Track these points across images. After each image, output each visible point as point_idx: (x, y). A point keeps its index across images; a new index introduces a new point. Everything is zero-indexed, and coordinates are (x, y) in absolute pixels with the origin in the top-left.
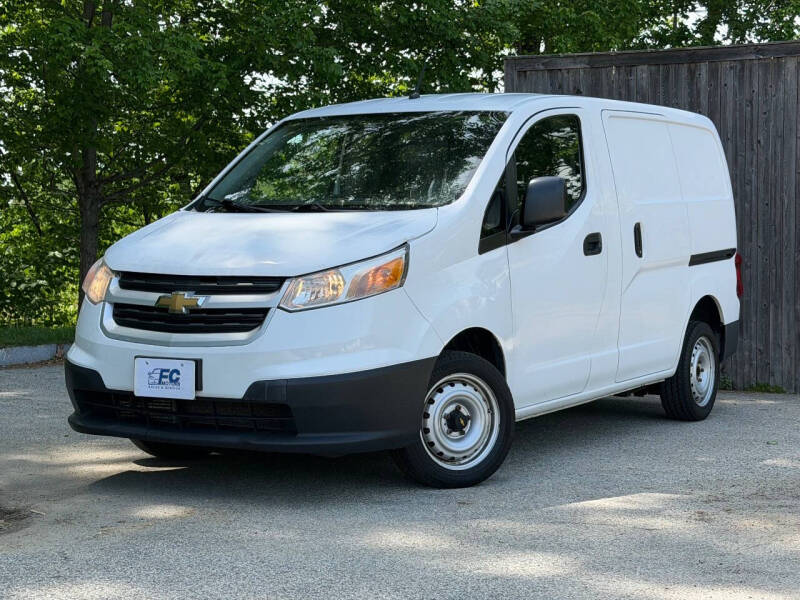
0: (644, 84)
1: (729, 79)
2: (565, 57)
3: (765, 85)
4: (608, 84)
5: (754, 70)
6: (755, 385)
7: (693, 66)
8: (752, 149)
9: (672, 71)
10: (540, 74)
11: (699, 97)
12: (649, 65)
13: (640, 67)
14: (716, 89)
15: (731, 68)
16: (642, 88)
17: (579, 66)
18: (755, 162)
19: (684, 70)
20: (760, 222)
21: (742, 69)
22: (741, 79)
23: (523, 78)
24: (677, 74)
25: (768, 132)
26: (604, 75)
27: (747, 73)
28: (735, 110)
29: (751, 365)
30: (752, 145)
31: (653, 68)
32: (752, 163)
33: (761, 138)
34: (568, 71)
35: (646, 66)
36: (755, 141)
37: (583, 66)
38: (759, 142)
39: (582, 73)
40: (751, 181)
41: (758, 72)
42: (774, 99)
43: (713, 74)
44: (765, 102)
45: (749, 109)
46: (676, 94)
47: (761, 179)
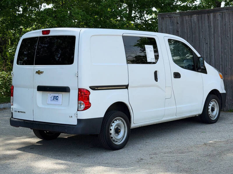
0: (195, 20)
1: (219, 18)
2: (173, 13)
3: (229, 19)
4: (186, 21)
5: (226, 15)
6: (229, 110)
7: (209, 14)
8: (226, 39)
9: (203, 16)
10: (167, 18)
11: (211, 24)
12: (197, 15)
13: (194, 15)
14: (215, 21)
15: (220, 15)
16: (195, 22)
17: (177, 16)
18: (227, 43)
19: (206, 15)
20: (229, 61)
21: (222, 15)
22: (222, 18)
23: (163, 20)
24: (204, 17)
25: (230, 33)
26: (184, 18)
27: (224, 16)
28: (221, 27)
29: (228, 104)
30: (226, 38)
31: (198, 15)
32: (226, 43)
33: (228, 35)
34: (175, 17)
35: (196, 15)
36: (227, 36)
37: (179, 16)
38: (228, 37)
39: (178, 18)
40: (226, 48)
41: (227, 16)
42: (232, 23)
43: (214, 17)
44: (229, 25)
45: (225, 27)
46: (204, 23)
47: (229, 48)
